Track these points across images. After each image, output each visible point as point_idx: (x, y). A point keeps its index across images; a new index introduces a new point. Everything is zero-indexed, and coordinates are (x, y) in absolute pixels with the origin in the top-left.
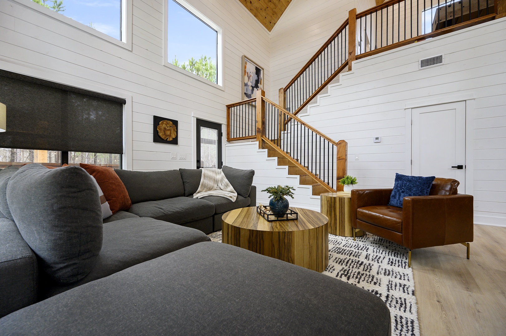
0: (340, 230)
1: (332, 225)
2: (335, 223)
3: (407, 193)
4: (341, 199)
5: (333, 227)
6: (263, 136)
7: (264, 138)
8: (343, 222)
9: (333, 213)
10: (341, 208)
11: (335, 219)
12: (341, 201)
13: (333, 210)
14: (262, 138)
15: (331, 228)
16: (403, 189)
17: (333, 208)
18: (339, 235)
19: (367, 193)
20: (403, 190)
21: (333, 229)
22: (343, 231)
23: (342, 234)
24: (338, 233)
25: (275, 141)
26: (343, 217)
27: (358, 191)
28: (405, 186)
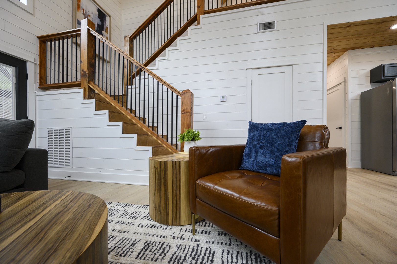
0: (174, 215)
1: (161, 209)
2: (166, 205)
3: (267, 149)
4: (176, 165)
5: (163, 212)
6: (91, 83)
7: (91, 85)
8: (178, 203)
9: (163, 189)
10: (174, 179)
11: (166, 199)
12: (174, 167)
13: (163, 184)
14: (88, 84)
15: (161, 214)
16: (261, 142)
17: (162, 181)
18: (172, 225)
19: (212, 152)
20: (261, 144)
21: (163, 215)
22: (178, 217)
23: (177, 223)
24: (170, 221)
25: (120, 97)
26: (178, 193)
27: (198, 148)
28: (264, 138)
